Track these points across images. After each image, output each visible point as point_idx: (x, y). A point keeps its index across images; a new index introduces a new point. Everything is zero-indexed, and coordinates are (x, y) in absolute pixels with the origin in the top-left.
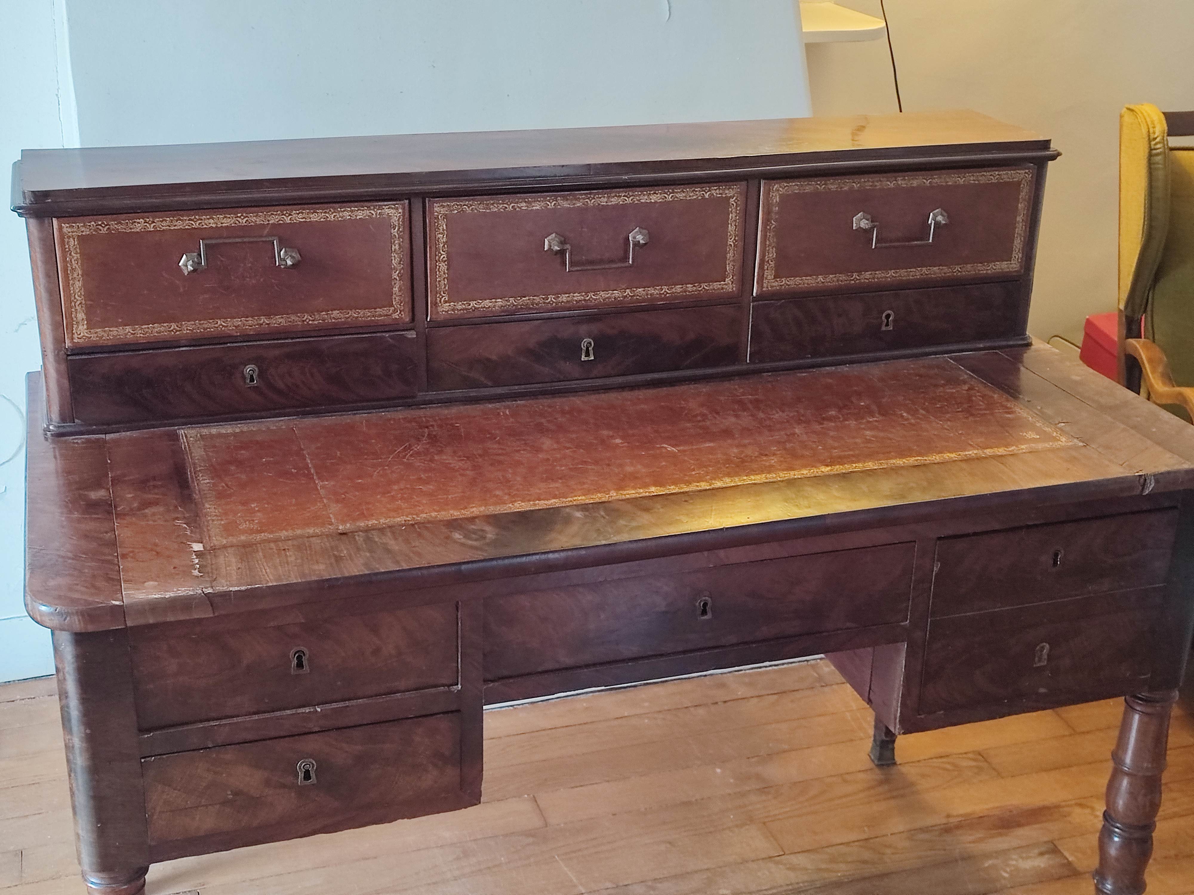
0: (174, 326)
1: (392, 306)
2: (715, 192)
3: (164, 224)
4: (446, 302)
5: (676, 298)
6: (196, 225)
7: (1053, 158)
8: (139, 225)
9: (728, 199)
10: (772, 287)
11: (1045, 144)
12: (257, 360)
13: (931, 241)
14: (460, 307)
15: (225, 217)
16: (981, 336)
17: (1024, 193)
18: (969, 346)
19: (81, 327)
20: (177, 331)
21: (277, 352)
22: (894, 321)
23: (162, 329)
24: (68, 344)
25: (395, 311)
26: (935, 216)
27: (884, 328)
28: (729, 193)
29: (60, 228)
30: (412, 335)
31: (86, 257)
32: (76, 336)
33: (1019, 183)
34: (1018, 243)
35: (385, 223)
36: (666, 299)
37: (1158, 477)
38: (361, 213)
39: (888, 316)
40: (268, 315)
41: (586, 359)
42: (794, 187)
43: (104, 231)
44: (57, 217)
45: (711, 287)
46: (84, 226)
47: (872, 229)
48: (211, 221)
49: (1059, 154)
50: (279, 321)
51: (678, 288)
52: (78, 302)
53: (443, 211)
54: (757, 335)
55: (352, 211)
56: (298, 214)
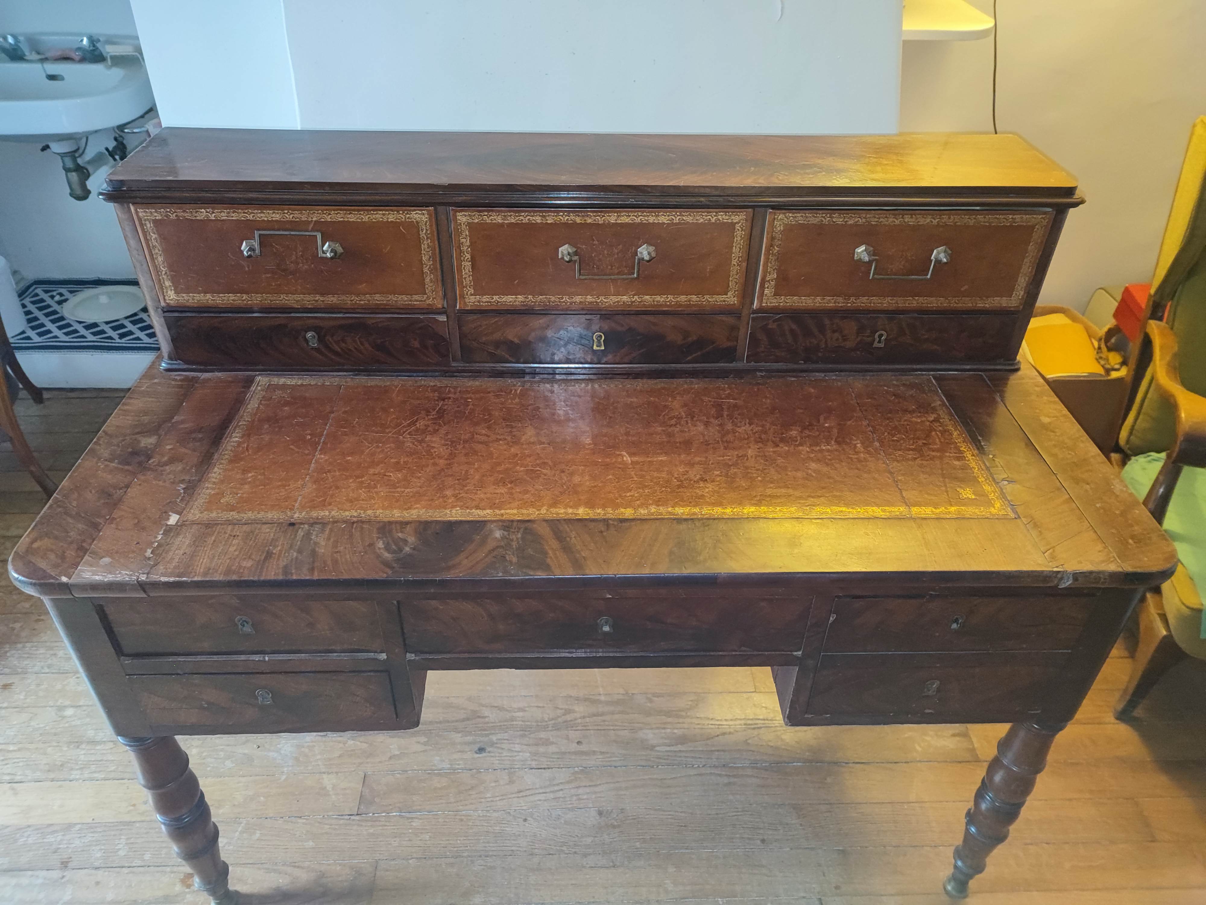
0: (245, 297)
1: (425, 294)
2: (723, 217)
3: (222, 214)
4: (472, 295)
5: (681, 306)
6: (250, 217)
7: (1075, 205)
8: (203, 214)
9: (733, 225)
10: (771, 303)
11: (1070, 191)
12: (317, 329)
13: (929, 277)
14: (484, 300)
15: (274, 213)
16: (970, 359)
17: (1037, 236)
18: (958, 367)
19: (169, 292)
20: (249, 300)
21: (332, 323)
22: (886, 339)
23: (236, 298)
24: (163, 304)
25: (428, 298)
26: (939, 253)
27: (876, 345)
28: (736, 219)
29: (137, 213)
30: (443, 318)
31: (163, 238)
32: (167, 298)
33: (1033, 227)
34: (1022, 281)
35: (414, 227)
36: (670, 306)
37: (1076, 576)
38: (392, 216)
39: (881, 336)
40: (322, 294)
41: (598, 348)
42: (799, 218)
43: (173, 217)
44: (133, 204)
45: (714, 299)
46: (156, 212)
47: (870, 263)
48: (262, 215)
49: (1082, 202)
50: (332, 299)
51: (683, 298)
52: (164, 273)
53: (464, 219)
54: (754, 341)
55: (384, 215)
56: (337, 214)
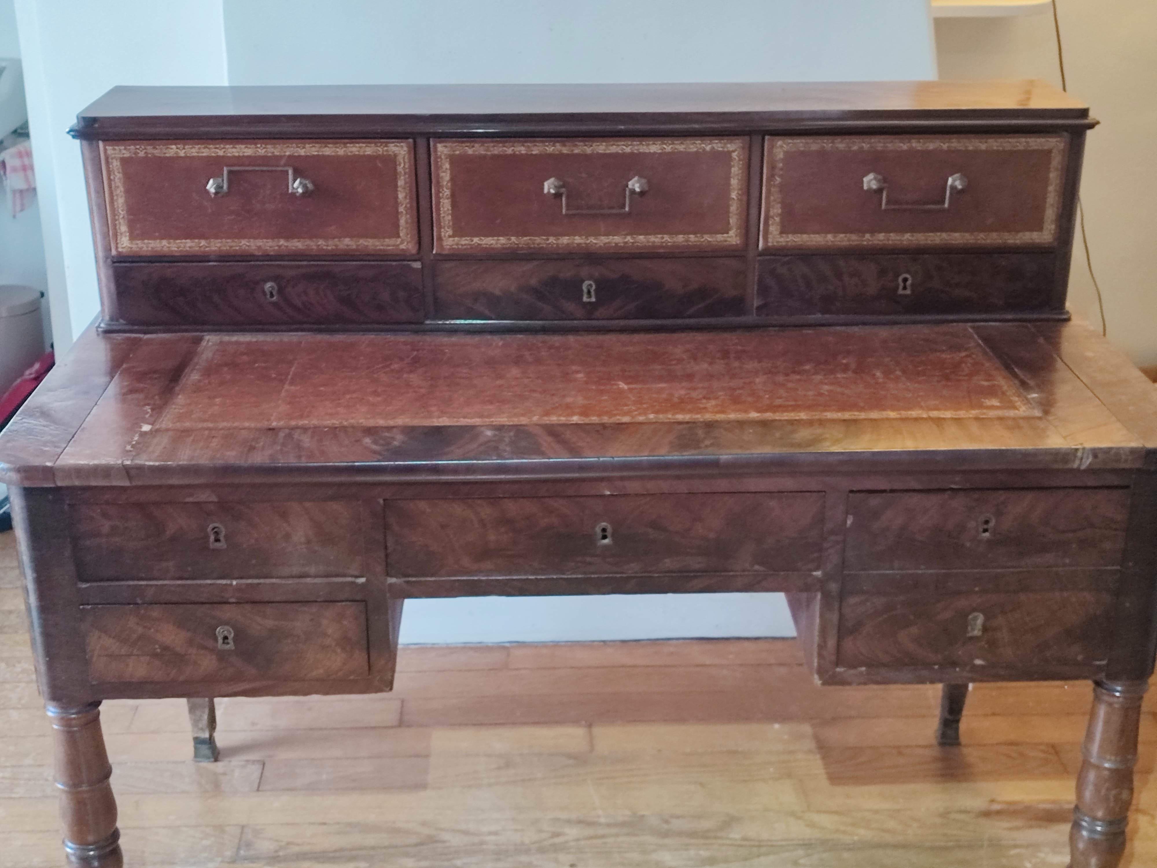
0: (203, 242)
1: (399, 237)
2: (717, 145)
3: (193, 150)
4: (450, 236)
5: (678, 247)
6: (221, 153)
7: (1091, 126)
8: (173, 150)
9: (730, 153)
10: (778, 242)
11: (1084, 113)
12: (276, 279)
13: (946, 205)
14: (463, 243)
15: (246, 147)
16: (1010, 307)
17: (1057, 161)
18: (998, 316)
19: (123, 239)
20: (207, 247)
21: (294, 272)
22: (912, 285)
23: (193, 244)
24: (114, 252)
25: (402, 243)
26: (954, 181)
27: (901, 292)
28: (730, 147)
29: (105, 150)
30: (417, 265)
31: (128, 177)
32: (119, 245)
33: (1050, 151)
34: (1050, 214)
35: (391, 161)
36: (666, 247)
37: (1095, 453)
38: (368, 149)
39: (905, 280)
40: (286, 238)
41: (588, 300)
42: (799, 144)
43: (142, 154)
44: (103, 140)
45: (714, 239)
46: (125, 149)
47: (880, 191)
48: (234, 150)
49: (1098, 123)
50: (297, 245)
51: (680, 239)
52: (121, 216)
53: (446, 151)
54: (763, 290)
55: (360, 147)
56: (311, 147)
